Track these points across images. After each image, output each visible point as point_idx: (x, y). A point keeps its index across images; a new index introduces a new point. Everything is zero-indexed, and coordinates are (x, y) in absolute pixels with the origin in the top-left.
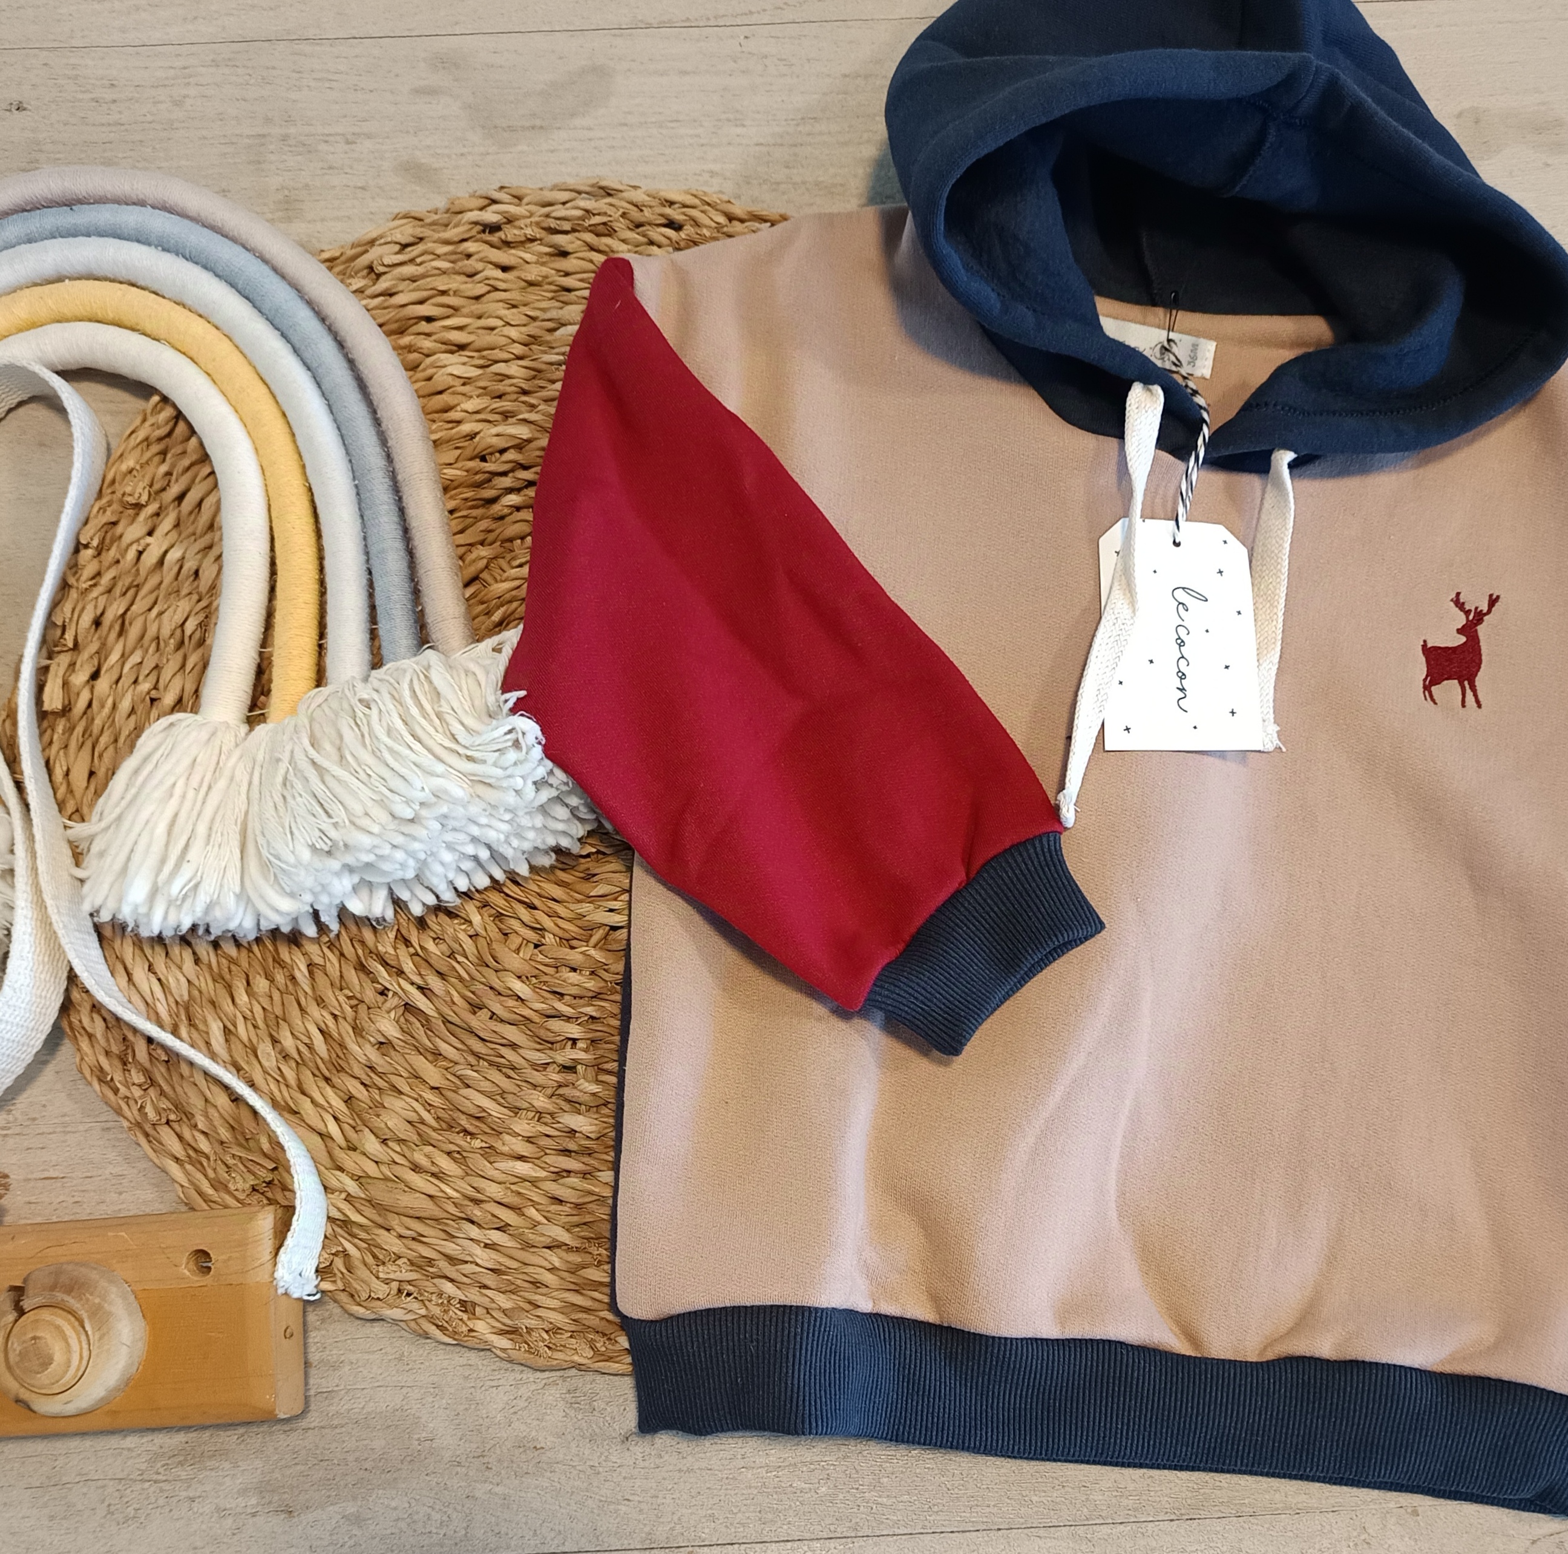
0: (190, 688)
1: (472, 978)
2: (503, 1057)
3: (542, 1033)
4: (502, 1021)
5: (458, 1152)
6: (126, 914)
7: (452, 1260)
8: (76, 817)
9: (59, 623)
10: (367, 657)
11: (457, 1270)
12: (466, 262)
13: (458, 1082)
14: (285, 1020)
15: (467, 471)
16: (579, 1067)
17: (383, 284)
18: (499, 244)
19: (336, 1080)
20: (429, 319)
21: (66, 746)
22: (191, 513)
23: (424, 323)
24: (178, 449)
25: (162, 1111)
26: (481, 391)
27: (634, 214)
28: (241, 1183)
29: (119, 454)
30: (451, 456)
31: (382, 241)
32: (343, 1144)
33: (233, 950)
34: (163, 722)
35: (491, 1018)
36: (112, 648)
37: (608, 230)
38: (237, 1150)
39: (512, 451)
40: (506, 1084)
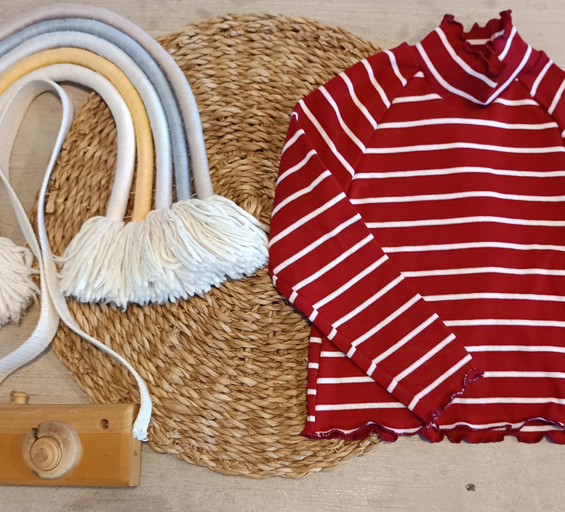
0: (102, 205)
1: (207, 322)
2: (217, 353)
3: (232, 345)
4: (217, 339)
5: (198, 390)
6: (76, 293)
7: (194, 431)
8: (57, 254)
9: (54, 179)
10: (171, 197)
11: (197, 435)
12: (214, 43)
13: (199, 362)
14: (134, 336)
15: (212, 125)
16: (246, 358)
17: (182, 51)
18: (227, 37)
19: (153, 360)
20: (199, 65)
21: (54, 227)
22: (105, 138)
23: (197, 66)
24: (101, 113)
25: (85, 369)
26: (218, 93)
27: (281, 26)
28: (115, 398)
29: (78, 114)
31: (183, 35)
32: (154, 384)
33: (115, 309)
34: (92, 219)
35: (213, 338)
36: (73, 189)
37: (270, 32)
38: (113, 385)
39: (230, 117)
40: (218, 364)
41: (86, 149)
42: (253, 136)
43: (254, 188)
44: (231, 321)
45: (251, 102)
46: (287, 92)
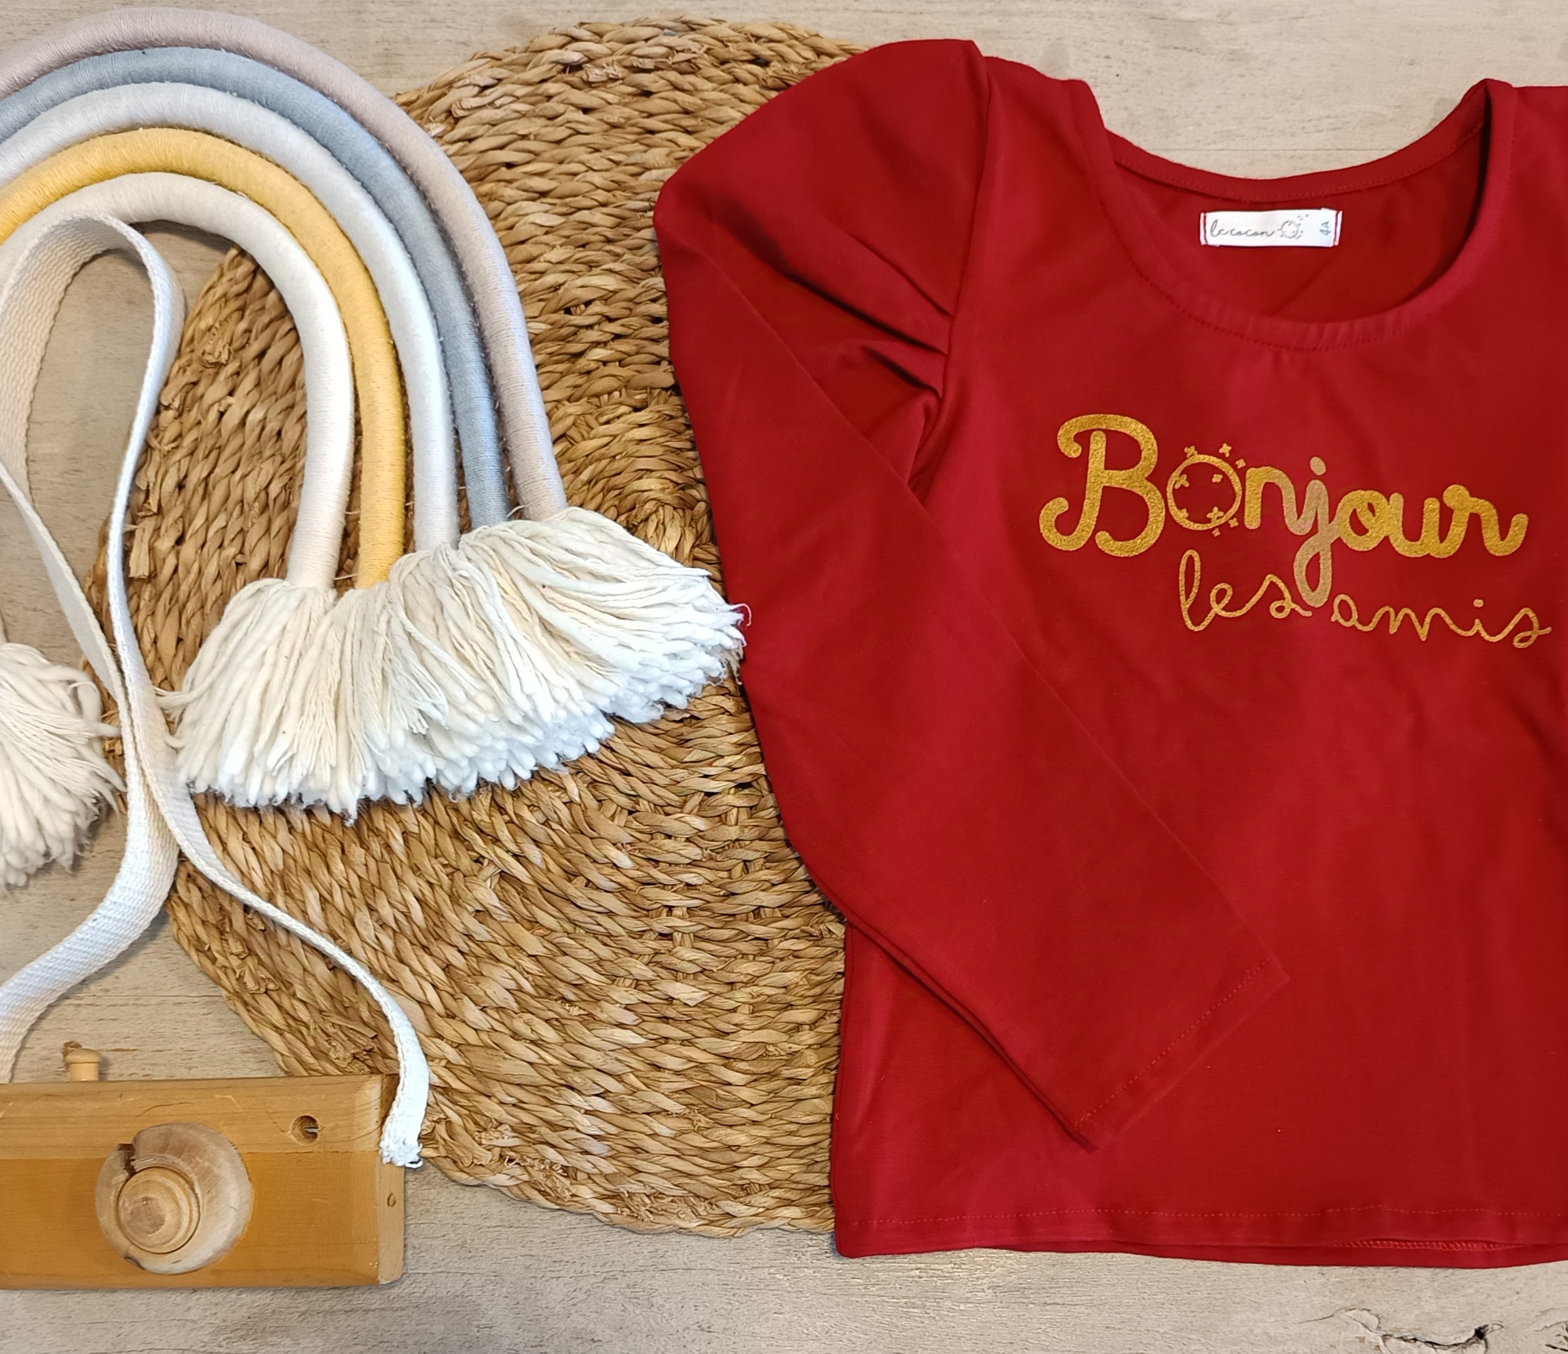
0: (275, 552)
1: (568, 846)
2: (599, 925)
3: (639, 901)
4: (598, 888)
5: (557, 1020)
6: (222, 785)
7: (552, 1125)
8: (164, 685)
9: (144, 488)
10: (455, 519)
11: (560, 1136)
12: (547, 104)
13: (555, 950)
14: (381, 889)
15: (552, 324)
16: (675, 934)
17: (461, 130)
18: (580, 85)
19: (434, 948)
20: (510, 166)
21: (153, 613)
22: (271, 371)
23: (504, 169)
24: (256, 306)
25: (261, 981)
26: (564, 240)
28: (341, 1053)
29: (197, 311)
30: (535, 309)
31: (460, 83)
32: (442, 1010)
33: (326, 819)
34: (251, 588)
35: (586, 886)
36: (197, 512)
37: (692, 68)
38: (336, 1019)
39: (597, 302)
40: (604, 952)
41: (224, 403)
42: (661, 350)
43: (671, 485)
44: (631, 839)
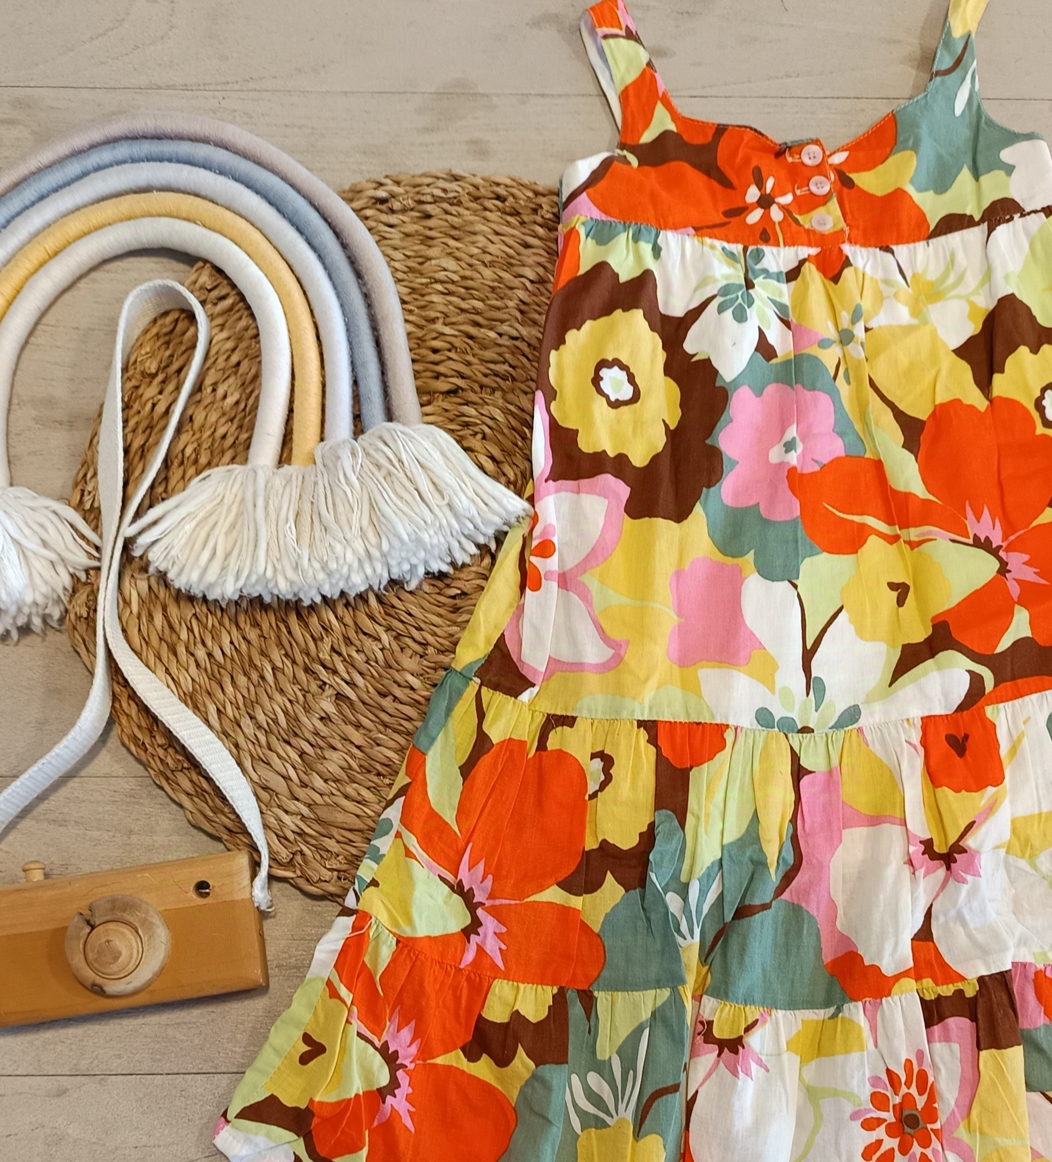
1: (381, 676)
5: (374, 787)
13: (372, 742)
14: (257, 703)
18: (388, 211)
19: (293, 741)
27: (475, 192)
32: (298, 783)
35: (394, 701)
37: (458, 202)
41: (156, 398)
42: (441, 369)
44: (423, 672)
45: (433, 314)
46: (490, 295)
